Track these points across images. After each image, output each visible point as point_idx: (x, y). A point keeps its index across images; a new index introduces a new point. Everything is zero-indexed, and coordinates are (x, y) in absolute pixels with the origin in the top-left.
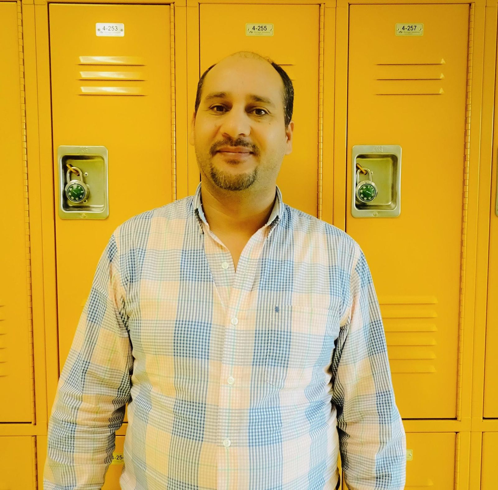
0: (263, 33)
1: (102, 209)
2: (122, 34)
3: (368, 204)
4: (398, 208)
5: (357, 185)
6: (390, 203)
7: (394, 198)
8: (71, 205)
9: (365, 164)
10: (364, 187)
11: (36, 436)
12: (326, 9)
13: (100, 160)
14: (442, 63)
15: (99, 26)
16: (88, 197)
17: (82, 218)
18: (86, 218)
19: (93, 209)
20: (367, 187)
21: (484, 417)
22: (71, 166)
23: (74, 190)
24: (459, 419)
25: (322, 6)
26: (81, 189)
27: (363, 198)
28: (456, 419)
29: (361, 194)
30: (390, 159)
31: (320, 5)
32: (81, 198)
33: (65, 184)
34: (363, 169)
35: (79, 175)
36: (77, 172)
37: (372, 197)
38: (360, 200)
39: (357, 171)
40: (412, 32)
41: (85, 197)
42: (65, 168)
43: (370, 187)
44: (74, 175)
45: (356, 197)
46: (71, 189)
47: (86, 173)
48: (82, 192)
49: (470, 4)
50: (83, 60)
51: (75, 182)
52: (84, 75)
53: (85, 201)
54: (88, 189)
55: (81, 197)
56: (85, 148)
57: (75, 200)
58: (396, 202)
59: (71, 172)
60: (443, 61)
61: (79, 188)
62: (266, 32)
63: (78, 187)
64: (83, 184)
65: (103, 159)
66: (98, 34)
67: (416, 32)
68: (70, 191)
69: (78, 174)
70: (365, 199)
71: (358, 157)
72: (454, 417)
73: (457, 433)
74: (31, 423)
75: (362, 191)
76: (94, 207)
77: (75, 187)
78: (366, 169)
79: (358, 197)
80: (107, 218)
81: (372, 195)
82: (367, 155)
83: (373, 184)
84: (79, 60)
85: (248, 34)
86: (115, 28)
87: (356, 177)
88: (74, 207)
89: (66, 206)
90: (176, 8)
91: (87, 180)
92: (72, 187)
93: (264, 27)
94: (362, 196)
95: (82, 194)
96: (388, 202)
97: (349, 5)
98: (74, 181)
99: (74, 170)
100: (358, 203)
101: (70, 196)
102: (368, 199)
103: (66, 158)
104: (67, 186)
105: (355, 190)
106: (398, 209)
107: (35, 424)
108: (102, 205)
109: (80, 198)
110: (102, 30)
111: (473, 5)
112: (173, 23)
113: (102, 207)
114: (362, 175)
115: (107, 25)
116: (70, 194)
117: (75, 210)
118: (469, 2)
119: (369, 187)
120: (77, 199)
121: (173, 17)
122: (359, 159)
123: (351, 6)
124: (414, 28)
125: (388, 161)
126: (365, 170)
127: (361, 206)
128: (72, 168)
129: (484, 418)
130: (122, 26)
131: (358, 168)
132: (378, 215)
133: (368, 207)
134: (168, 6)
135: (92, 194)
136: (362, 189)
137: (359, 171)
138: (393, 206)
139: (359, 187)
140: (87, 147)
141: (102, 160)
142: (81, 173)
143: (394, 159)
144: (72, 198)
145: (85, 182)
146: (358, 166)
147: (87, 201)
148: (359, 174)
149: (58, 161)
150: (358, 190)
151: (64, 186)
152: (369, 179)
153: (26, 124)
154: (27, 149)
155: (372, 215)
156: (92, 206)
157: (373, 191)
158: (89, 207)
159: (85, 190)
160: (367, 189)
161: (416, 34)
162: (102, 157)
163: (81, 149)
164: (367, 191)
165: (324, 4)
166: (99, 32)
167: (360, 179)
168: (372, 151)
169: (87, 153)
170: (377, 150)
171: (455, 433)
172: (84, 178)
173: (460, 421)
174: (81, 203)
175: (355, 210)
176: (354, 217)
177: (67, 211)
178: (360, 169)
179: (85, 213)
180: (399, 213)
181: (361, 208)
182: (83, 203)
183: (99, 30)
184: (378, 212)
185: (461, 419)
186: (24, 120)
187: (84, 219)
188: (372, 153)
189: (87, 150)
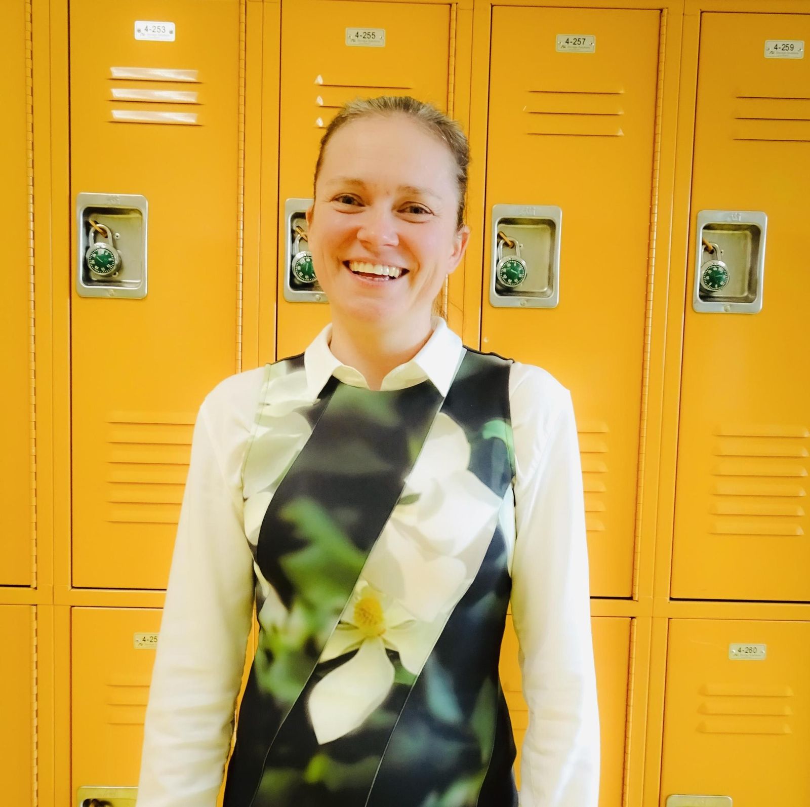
0: (370, 43)
1: (138, 285)
2: (172, 38)
3: (515, 290)
4: (556, 294)
5: (498, 261)
6: (545, 289)
7: (551, 282)
8: (94, 279)
9: (511, 233)
10: (509, 265)
11: (36, 605)
12: (459, 11)
13: (138, 215)
14: (620, 92)
15: (139, 25)
16: (120, 268)
17: (109, 296)
18: (115, 297)
19: (125, 285)
20: (512, 264)
21: (672, 597)
22: (96, 223)
23: (100, 257)
24: (636, 598)
25: (454, 6)
26: (109, 256)
27: (506, 280)
28: (631, 598)
29: (503, 274)
30: (546, 226)
31: (451, 5)
32: (109, 268)
33: (87, 248)
34: (508, 240)
35: (107, 237)
36: (105, 232)
37: (519, 279)
38: (503, 283)
39: (498, 243)
40: (579, 47)
41: (115, 268)
42: (87, 226)
43: (517, 265)
44: (100, 237)
45: (497, 278)
46: (94, 255)
47: (117, 234)
48: (110, 259)
49: (661, 10)
50: (117, 72)
51: (101, 246)
52: (118, 93)
53: (115, 274)
54: (120, 256)
55: (108, 266)
56: (116, 197)
57: (100, 270)
58: (553, 288)
59: (96, 233)
60: (622, 91)
61: (107, 254)
62: (375, 41)
63: (105, 252)
64: (112, 249)
65: (141, 213)
66: (138, 37)
67: (584, 47)
68: (93, 258)
69: (105, 235)
70: (510, 281)
71: (500, 222)
72: (628, 596)
73: (632, 618)
74: (29, 586)
75: (505, 270)
76: (127, 283)
77: (101, 252)
78: (512, 239)
79: (499, 278)
80: (143, 299)
81: (520, 276)
82: (514, 219)
83: (522, 261)
84: (111, 73)
85: (349, 42)
86: (162, 30)
87: (497, 250)
88: (98, 281)
89: (87, 279)
90: (248, 3)
91: (118, 243)
92: (96, 253)
93: (371, 34)
94: (505, 276)
95: (111, 263)
96: (543, 288)
97: (492, 6)
98: (99, 244)
99: (101, 228)
100: (499, 288)
101: (94, 265)
102: (513, 282)
103: (89, 211)
104: (90, 251)
105: (496, 269)
106: (556, 297)
107: (36, 588)
108: (137, 279)
109: (107, 269)
110: (143, 31)
111: (665, 12)
112: (244, 25)
113: (139, 283)
114: (508, 249)
115: (150, 24)
116: (93, 262)
117: (99, 285)
118: (660, 7)
119: (515, 265)
120: (103, 269)
121: (245, 16)
122: (502, 225)
123: (494, 8)
124: (582, 41)
125: (544, 229)
126: (511, 241)
127: (503, 291)
128: (98, 225)
129: (671, 599)
130: (171, 26)
131: (499, 237)
132: (527, 305)
133: (514, 294)
135: (126, 264)
136: (506, 267)
137: (502, 242)
138: (549, 292)
139: (501, 264)
140: (118, 195)
141: (140, 216)
142: (109, 234)
143: (551, 224)
144: (97, 267)
145: (115, 247)
146: (502, 235)
147: (117, 273)
148: (502, 246)
149: (78, 215)
150: (500, 268)
151: (85, 251)
152: (516, 254)
153: (33, 161)
154: (33, 196)
155: (518, 304)
156: (124, 281)
157: (521, 271)
158: (120, 282)
159: (115, 257)
160: (512, 267)
161: (585, 50)
162: (139, 211)
163: (109, 199)
164: (512, 270)
165: (457, 4)
166: (140, 33)
167: (503, 254)
168: (520, 214)
169: (119, 205)
170: (527, 212)
171: (630, 619)
172: (114, 240)
173: (637, 601)
174: (109, 276)
175: (495, 296)
176: (492, 307)
177: (88, 285)
178: (504, 240)
179: (113, 289)
180: (556, 302)
181: (505, 293)
182: (111, 276)
183: (139, 31)
184: (527, 301)
185: (638, 599)
186: (31, 155)
187: (112, 297)
188: (521, 215)
189: (118, 199)
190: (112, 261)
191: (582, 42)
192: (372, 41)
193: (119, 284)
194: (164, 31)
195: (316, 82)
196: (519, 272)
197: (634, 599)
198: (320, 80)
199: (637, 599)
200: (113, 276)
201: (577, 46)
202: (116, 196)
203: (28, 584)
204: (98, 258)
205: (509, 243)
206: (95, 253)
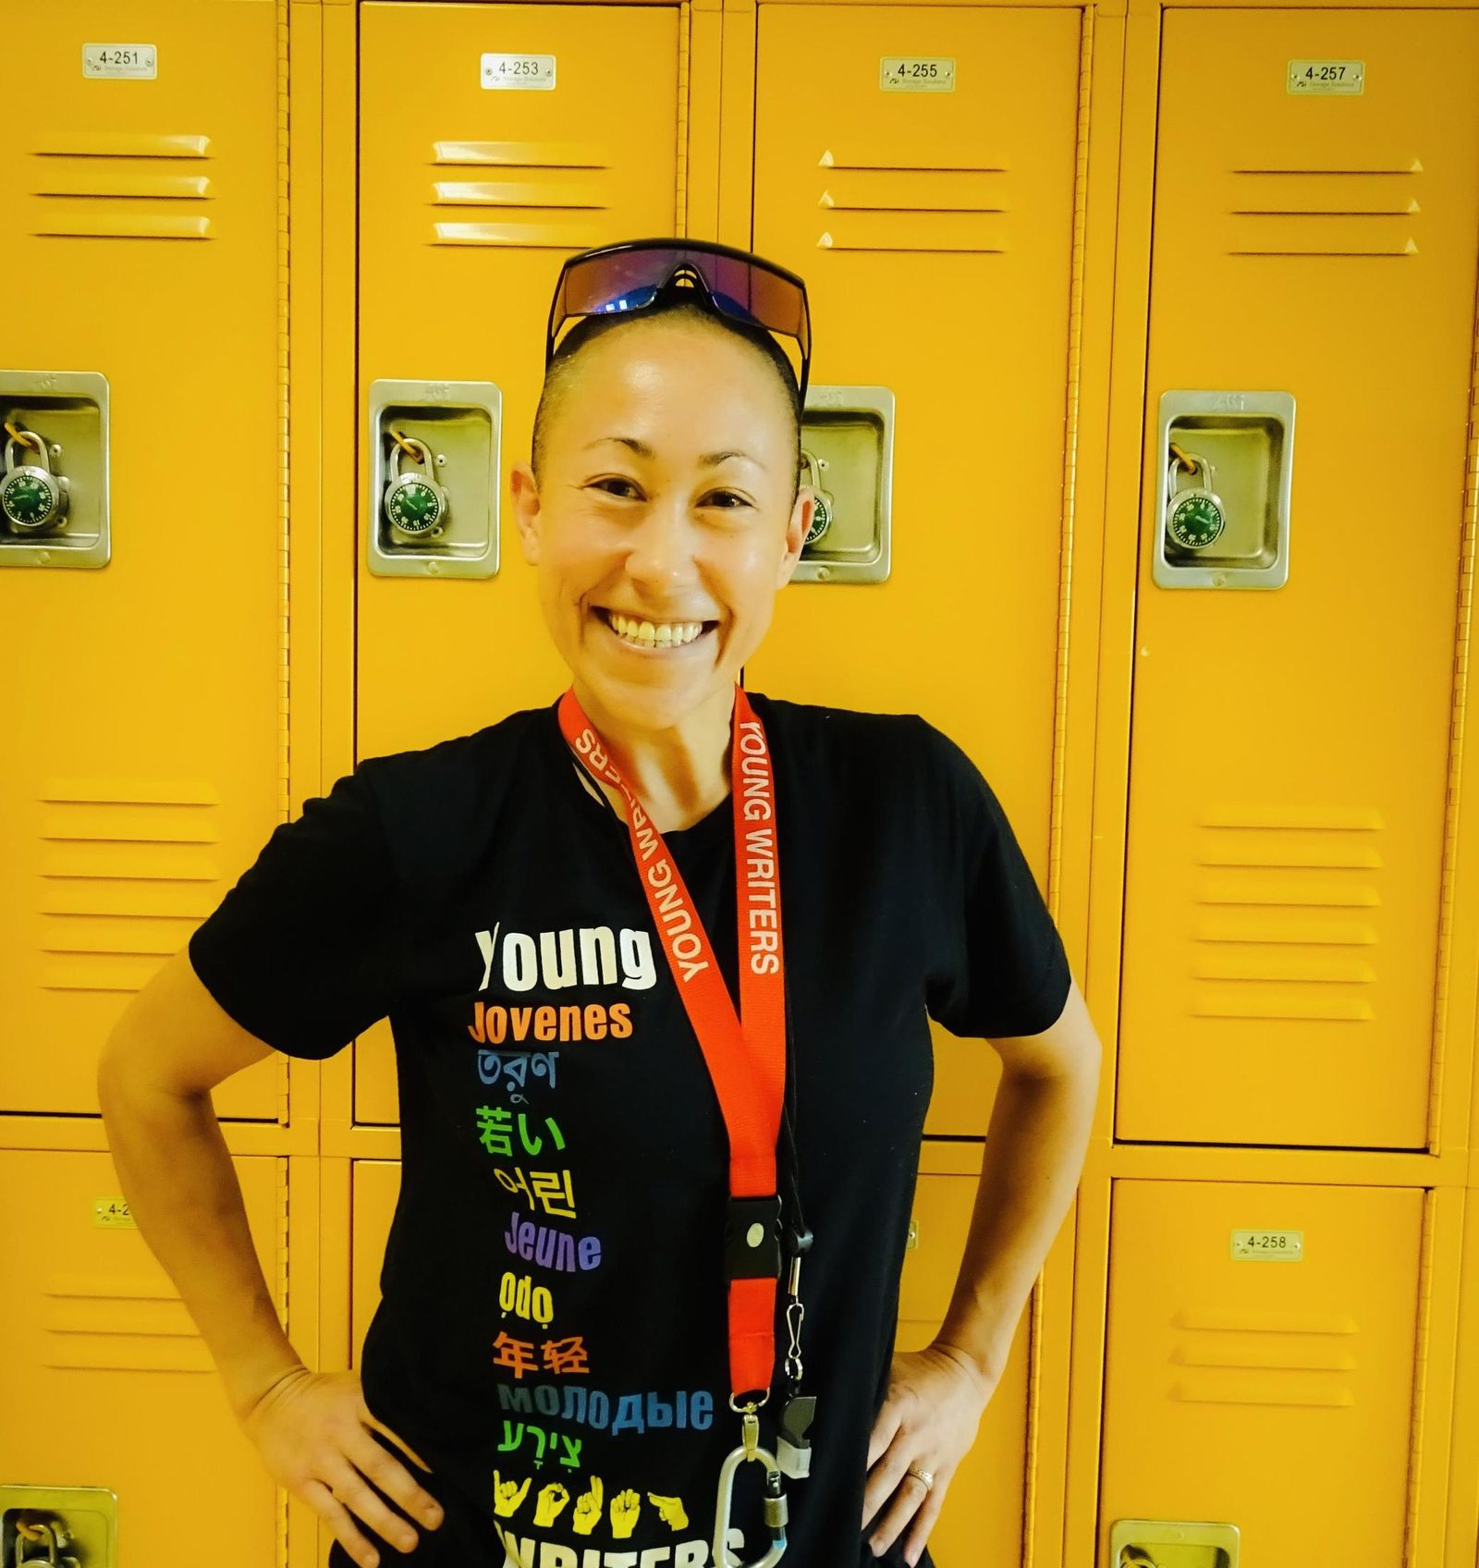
0: (927, 85)
1: (482, 551)
2: (551, 84)
3: (1199, 555)
4: (1282, 562)
5: (1169, 500)
6: (1259, 553)
7: (1271, 538)
8: (397, 541)
9: (1194, 446)
10: (1190, 507)
11: (288, 1157)
12: (1099, 20)
13: (480, 419)
14: (1413, 169)
15: (489, 61)
16: (445, 521)
17: (429, 574)
18: (439, 574)
19: (456, 553)
20: (1197, 505)
22: (404, 437)
23: (412, 500)
24: (1435, 1150)
25: (1090, 11)
26: (428, 498)
27: (1186, 535)
28: (1425, 1151)
29: (1179, 524)
30: (1261, 432)
31: (1083, 9)
32: (428, 521)
33: (387, 484)
34: (1188, 459)
35: (422, 462)
36: (418, 451)
37: (1210, 534)
38: (1177, 541)
39: (1170, 464)
40: (1333, 85)
41: (437, 520)
42: (387, 441)
43: (1207, 506)
44: (409, 461)
45: (1167, 534)
46: (401, 497)
47: (441, 457)
48: (430, 505)
50: (449, 151)
51: (409, 479)
52: (450, 190)
53: (436, 532)
54: (446, 498)
55: (426, 518)
56: (444, 388)
57: (410, 525)
58: (1276, 549)
59: (403, 453)
60: (1417, 166)
61: (423, 494)
62: (935, 82)
63: (419, 491)
64: (432, 485)
65: (488, 417)
66: (487, 83)
67: (1343, 85)
68: (397, 503)
69: (418, 459)
70: (1192, 537)
71: (1174, 425)
72: (1420, 1146)
73: (1427, 1189)
74: (275, 1121)
75: (1182, 517)
76: (458, 548)
77: (411, 491)
78: (1196, 458)
79: (1172, 534)
80: (492, 578)
81: (1212, 528)
82: (1200, 418)
83: (1216, 500)
84: (435, 152)
85: (885, 85)
86: (532, 68)
87: (1168, 478)
88: (405, 546)
89: (386, 543)
90: (695, 15)
91: (443, 473)
92: (404, 493)
93: (928, 68)
94: (1183, 529)
95: (431, 511)
96: (1254, 550)
97: (1163, 9)
98: (408, 477)
99: (410, 445)
100: (1171, 551)
101: (399, 517)
102: (1198, 540)
103: (393, 414)
104: (391, 489)
105: (1165, 515)
106: (1283, 568)
107: (287, 1125)
108: (480, 541)
109: (423, 522)
110: (496, 72)
112: (687, 56)
113: (482, 548)
114: (1186, 475)
115: (510, 59)
116: (398, 510)
117: (408, 554)
119: (1202, 506)
120: (416, 523)
121: (687, 37)
122: (1176, 430)
123: (1166, 11)
124: (1338, 72)
125: (1255, 438)
126: (1194, 462)
127: (1178, 557)
128: (406, 440)
130: (550, 62)
131: (1173, 455)
132: (1226, 582)
133: (1197, 563)
134: (675, 9)
135: (455, 513)
136: (1183, 510)
137: (1176, 463)
138: (1267, 558)
139: (1175, 507)
140: (447, 383)
141: (487, 422)
142: (428, 457)
143: (1274, 430)
144: (405, 520)
145: (436, 479)
146: (1176, 449)
147: (441, 530)
148: (1175, 471)
149: (371, 421)
150: (1173, 513)
151: (382, 489)
152: (1202, 485)
153: (289, 320)
154: (289, 387)
155: (1210, 583)
156: (452, 544)
157: (1214, 517)
158: (447, 547)
159: (439, 500)
160: (1197, 511)
161: (1345, 89)
162: (484, 411)
163: (430, 390)
164: (1198, 517)
165: (1095, 5)
166: (491, 77)
167: (1177, 485)
168: (1214, 408)
169: (447, 401)
170: (1228, 404)
171: (1423, 1190)
172: (435, 468)
173: (1437, 1156)
174: (427, 535)
175: (1164, 567)
176: (1159, 588)
177: (387, 553)
178: (1180, 459)
179: (435, 561)
180: (1283, 578)
181: (1179, 562)
182: (430, 536)
183: (489, 72)
184: (1227, 575)
185: (1440, 1151)
186: (286, 310)
187: (433, 576)
188: (1214, 411)
189: (446, 391)
190: (433, 508)
191: (1338, 76)
192: (930, 82)
193: (445, 550)
194: (535, 71)
195: (821, 163)
196: (1211, 520)
197: (1431, 1152)
198: (828, 160)
199: (1437, 1154)
200: (433, 535)
201: (1329, 81)
202: (443, 385)
203: (273, 1117)
204: (408, 502)
205: (1191, 465)
206: (402, 493)
